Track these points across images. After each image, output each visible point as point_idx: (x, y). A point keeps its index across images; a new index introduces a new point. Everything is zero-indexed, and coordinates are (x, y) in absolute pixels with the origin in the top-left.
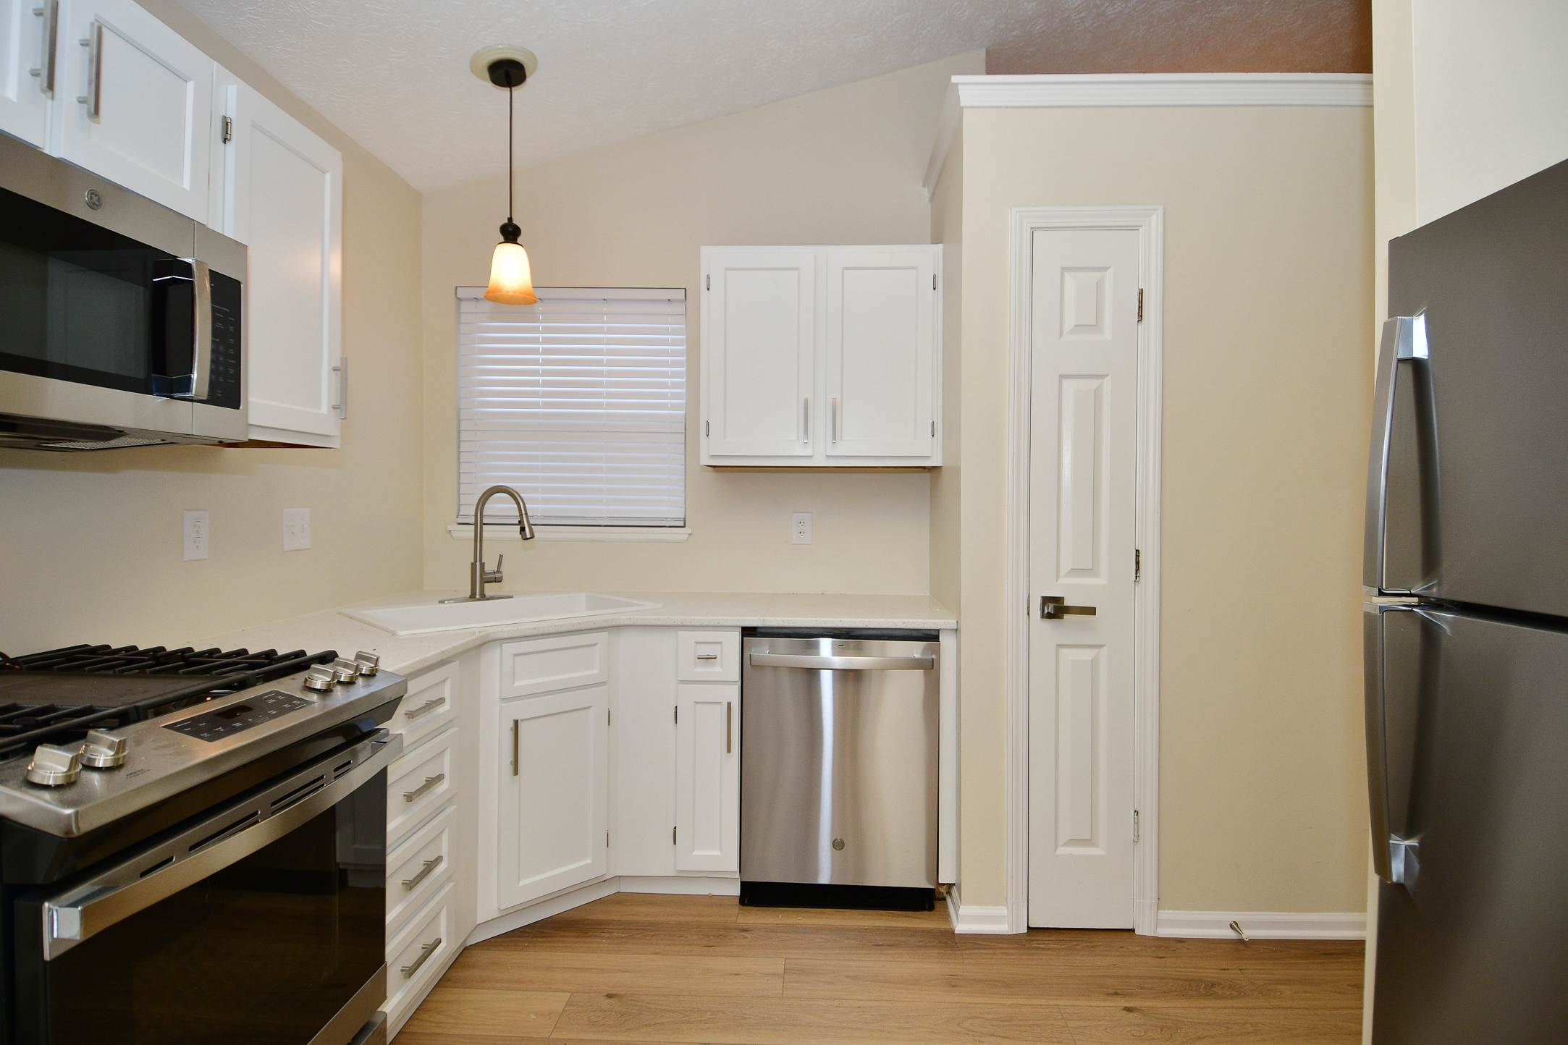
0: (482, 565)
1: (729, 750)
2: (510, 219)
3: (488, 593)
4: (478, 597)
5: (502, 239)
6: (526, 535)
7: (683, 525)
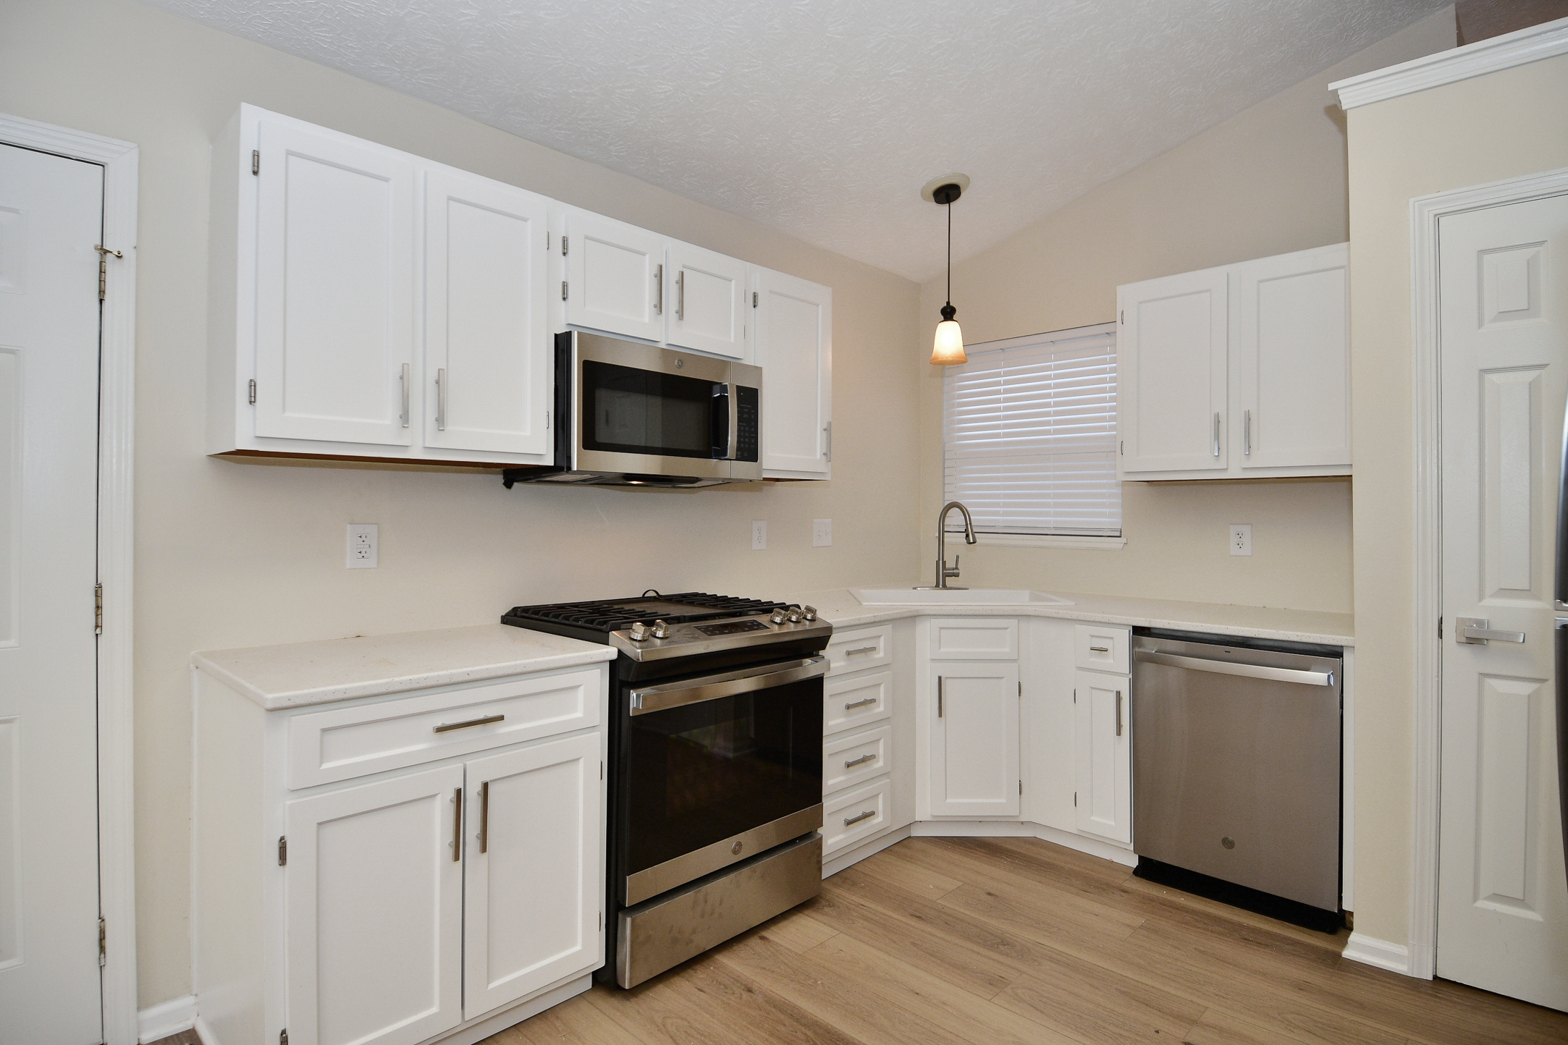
0: (944, 563)
1: (1119, 733)
2: (948, 303)
3: (948, 584)
4: (941, 586)
5: (942, 318)
6: (969, 540)
7: (1119, 535)
